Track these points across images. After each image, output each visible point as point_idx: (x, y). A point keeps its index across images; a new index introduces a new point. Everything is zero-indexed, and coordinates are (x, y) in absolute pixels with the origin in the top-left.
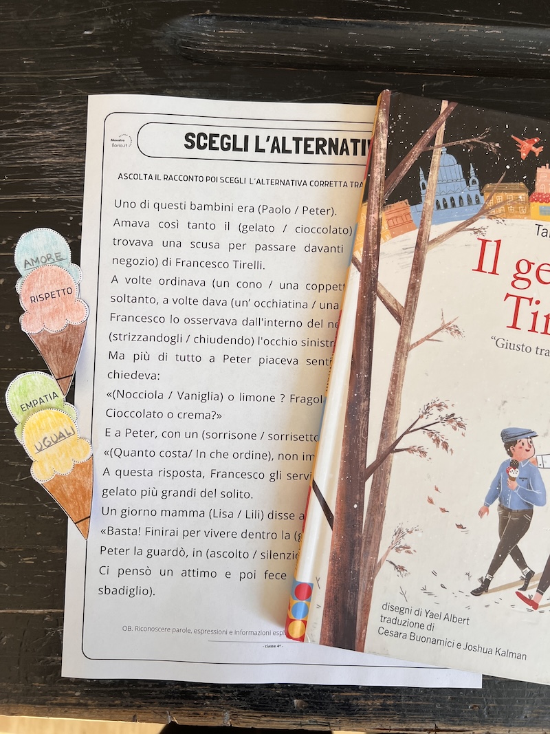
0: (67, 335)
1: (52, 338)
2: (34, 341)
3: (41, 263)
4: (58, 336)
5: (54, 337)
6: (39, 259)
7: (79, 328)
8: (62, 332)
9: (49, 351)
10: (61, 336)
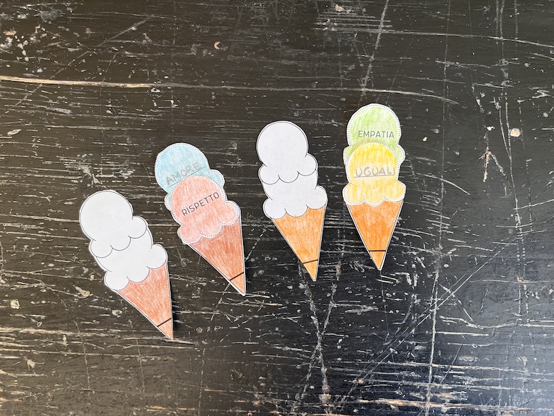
0: (225, 236)
1: (212, 242)
2: (196, 250)
3: (182, 177)
4: (217, 239)
5: (214, 241)
6: (180, 173)
7: (234, 227)
8: (220, 235)
9: (213, 255)
10: (220, 238)
